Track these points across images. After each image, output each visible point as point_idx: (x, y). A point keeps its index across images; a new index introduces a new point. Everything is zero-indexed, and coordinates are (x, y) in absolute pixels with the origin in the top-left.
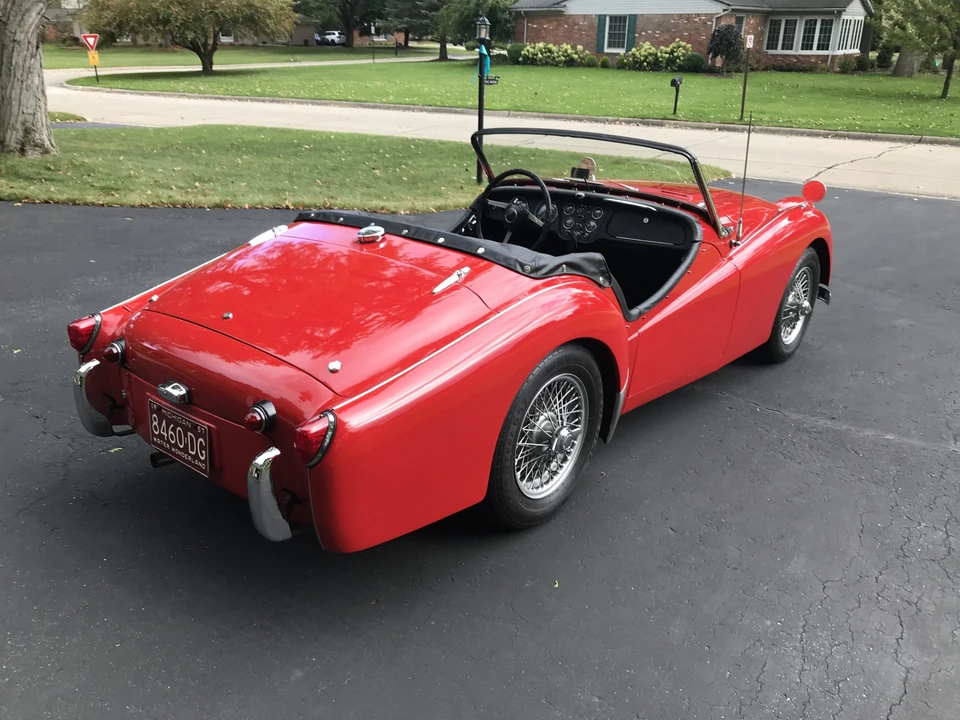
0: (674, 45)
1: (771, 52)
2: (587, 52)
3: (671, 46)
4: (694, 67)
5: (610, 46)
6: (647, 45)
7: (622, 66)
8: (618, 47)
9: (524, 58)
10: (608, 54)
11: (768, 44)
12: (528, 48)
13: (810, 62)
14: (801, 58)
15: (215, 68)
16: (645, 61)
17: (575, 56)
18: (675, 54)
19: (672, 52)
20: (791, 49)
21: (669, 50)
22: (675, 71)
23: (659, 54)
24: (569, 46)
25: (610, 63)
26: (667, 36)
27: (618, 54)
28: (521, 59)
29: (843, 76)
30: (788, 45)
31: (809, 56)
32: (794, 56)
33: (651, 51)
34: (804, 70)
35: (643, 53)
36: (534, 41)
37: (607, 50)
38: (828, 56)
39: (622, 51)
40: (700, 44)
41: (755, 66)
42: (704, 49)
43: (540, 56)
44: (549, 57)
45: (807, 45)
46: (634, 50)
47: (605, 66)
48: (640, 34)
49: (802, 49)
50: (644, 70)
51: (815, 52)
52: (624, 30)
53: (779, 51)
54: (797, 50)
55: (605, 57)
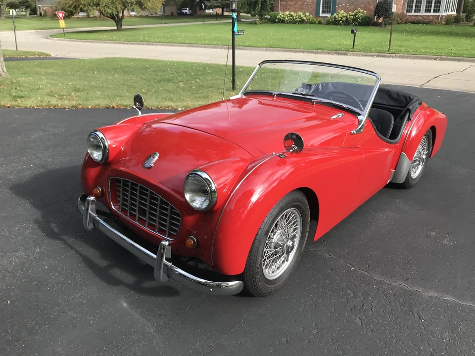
0: (356, 11)
1: (409, 14)
2: (311, 16)
3: (355, 12)
4: (367, 23)
5: (323, 13)
6: (342, 12)
7: (329, 23)
8: (327, 13)
9: (278, 20)
10: (322, 17)
11: (407, 10)
12: (281, 14)
13: (429, 19)
14: (425, 17)
15: (123, 27)
16: (341, 20)
17: (305, 18)
18: (357, 16)
19: (355, 15)
20: (420, 12)
21: (354, 14)
22: (356, 25)
23: (348, 17)
24: (302, 13)
25: (323, 22)
26: (353, 7)
27: (327, 17)
28: (277, 20)
29: (447, 26)
30: (418, 10)
31: (429, 16)
32: (421, 16)
33: (344, 15)
34: (426, 23)
35: (340, 16)
36: (283, 11)
37: (321, 15)
38: (439, 16)
39: (329, 15)
40: (370, 10)
41: (400, 21)
42: (372, 13)
43: (287, 18)
44: (291, 19)
45: (428, 10)
46: (335, 14)
47: (320, 23)
48: (338, 6)
49: (425, 12)
50: (341, 25)
51: (432, 13)
52: (330, 4)
53: (413, 13)
54: (423, 13)
55: (320, 19)
